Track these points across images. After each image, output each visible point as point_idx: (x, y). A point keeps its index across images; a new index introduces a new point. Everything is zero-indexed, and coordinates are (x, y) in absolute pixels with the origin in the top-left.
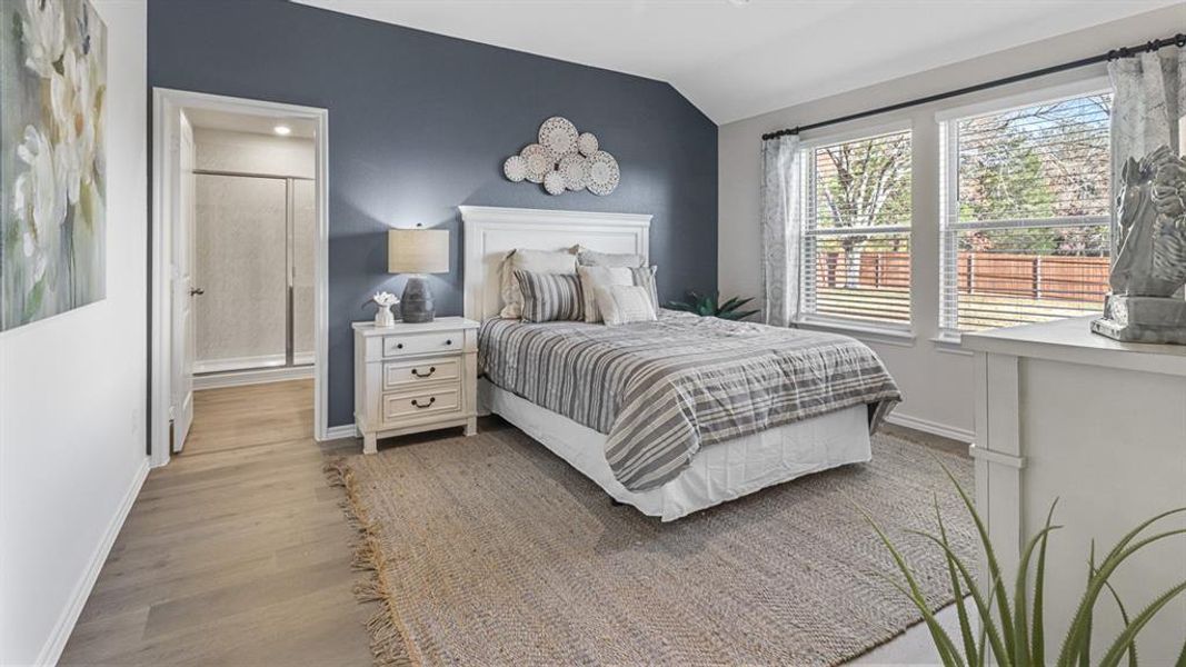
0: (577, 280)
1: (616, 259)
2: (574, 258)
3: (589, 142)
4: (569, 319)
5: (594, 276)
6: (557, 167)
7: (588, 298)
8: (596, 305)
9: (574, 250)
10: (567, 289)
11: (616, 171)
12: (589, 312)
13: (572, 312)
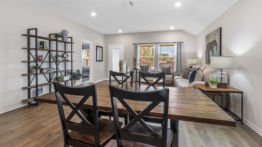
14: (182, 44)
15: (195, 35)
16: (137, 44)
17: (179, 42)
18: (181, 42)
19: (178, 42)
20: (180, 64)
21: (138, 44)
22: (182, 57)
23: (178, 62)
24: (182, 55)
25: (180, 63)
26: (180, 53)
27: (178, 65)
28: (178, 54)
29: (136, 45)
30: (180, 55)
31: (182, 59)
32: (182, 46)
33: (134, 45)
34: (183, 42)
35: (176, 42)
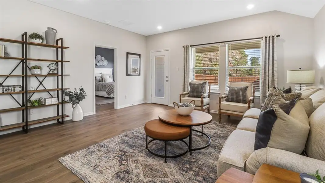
0: (102, 77)
1: (107, 74)
2: (101, 74)
3: (103, 58)
4: (101, 82)
5: (104, 77)
6: (98, 62)
7: (103, 80)
8: (104, 80)
9: (101, 73)
10: (100, 78)
11: (107, 62)
12: (103, 81)
13: (101, 81)
14: (275, 39)
15: (312, 15)
16: (188, 46)
17: (270, 37)
18: (273, 37)
19: (266, 37)
20: (270, 82)
21: (191, 46)
22: (275, 66)
23: (267, 78)
24: (275, 62)
25: (270, 79)
26: (271, 59)
27: (267, 83)
28: (265, 62)
29: (186, 48)
30: (271, 63)
31: (275, 72)
32: (275, 44)
33: (184, 48)
34: (278, 36)
35: (262, 38)
